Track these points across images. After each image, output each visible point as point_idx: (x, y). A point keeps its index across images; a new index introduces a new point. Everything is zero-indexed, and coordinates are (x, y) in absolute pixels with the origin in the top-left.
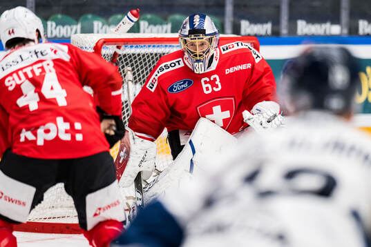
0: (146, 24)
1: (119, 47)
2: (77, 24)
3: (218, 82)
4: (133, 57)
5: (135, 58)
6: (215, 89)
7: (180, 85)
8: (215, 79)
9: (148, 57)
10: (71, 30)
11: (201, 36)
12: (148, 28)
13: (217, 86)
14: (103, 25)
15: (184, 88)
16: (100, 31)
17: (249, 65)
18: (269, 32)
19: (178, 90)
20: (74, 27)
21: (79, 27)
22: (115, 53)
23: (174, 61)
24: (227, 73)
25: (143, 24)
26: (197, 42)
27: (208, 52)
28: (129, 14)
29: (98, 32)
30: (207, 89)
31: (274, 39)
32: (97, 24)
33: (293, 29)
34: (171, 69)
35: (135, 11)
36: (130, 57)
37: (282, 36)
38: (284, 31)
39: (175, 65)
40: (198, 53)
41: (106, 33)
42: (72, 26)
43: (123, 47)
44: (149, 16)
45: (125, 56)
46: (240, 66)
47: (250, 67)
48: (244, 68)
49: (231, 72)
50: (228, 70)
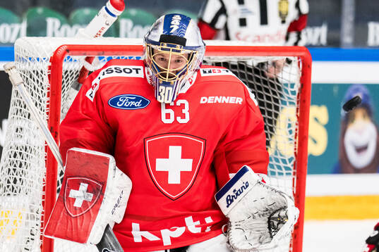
0: (130, 23)
1: (89, 60)
2: (21, 22)
3: (186, 111)
6: (179, 119)
7: (130, 100)
8: (183, 106)
10: (12, 30)
11: (178, 47)
12: (132, 30)
13: (183, 116)
14: (62, 24)
15: (133, 106)
16: (57, 33)
17: (239, 100)
18: (324, 41)
19: (123, 106)
20: (17, 27)
21: (24, 26)
22: (84, 69)
23: (131, 67)
24: (202, 102)
25: (125, 24)
26: (171, 55)
27: (184, 73)
28: (109, 5)
29: (54, 35)
30: (168, 116)
31: (331, 50)
32: (53, 23)
33: (361, 35)
34: (123, 74)
37: (344, 47)
38: (347, 39)
39: (131, 71)
40: (169, 71)
41: (66, 36)
42: (13, 26)
44: (133, 12)
46: (224, 98)
47: (240, 103)
48: (231, 102)
49: (209, 102)
50: (205, 98)
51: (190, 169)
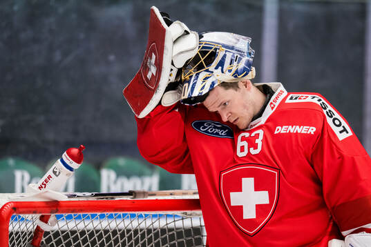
1: (44, 219)
3: (259, 141)
4: (71, 238)
5: (76, 239)
8: (257, 136)
9: (100, 237)
12: (115, 182)
13: (256, 148)
14: (31, 178)
17: (312, 130)
19: (206, 131)
22: (38, 230)
24: (276, 132)
28: (65, 156)
30: (242, 149)
35: (75, 151)
36: (66, 237)
43: (52, 218)
44: (122, 161)
45: (56, 234)
46: (298, 127)
47: (312, 133)
48: (303, 132)
49: (282, 132)
50: (279, 128)
51: (267, 202)
